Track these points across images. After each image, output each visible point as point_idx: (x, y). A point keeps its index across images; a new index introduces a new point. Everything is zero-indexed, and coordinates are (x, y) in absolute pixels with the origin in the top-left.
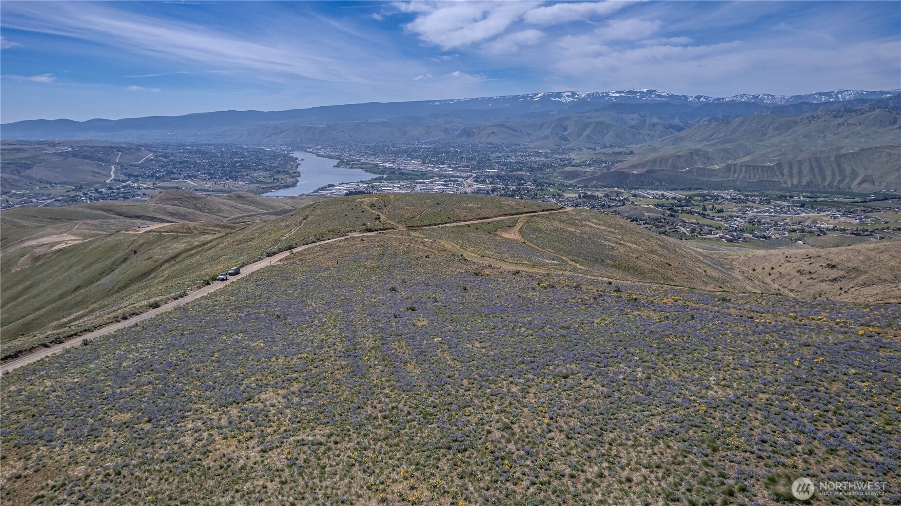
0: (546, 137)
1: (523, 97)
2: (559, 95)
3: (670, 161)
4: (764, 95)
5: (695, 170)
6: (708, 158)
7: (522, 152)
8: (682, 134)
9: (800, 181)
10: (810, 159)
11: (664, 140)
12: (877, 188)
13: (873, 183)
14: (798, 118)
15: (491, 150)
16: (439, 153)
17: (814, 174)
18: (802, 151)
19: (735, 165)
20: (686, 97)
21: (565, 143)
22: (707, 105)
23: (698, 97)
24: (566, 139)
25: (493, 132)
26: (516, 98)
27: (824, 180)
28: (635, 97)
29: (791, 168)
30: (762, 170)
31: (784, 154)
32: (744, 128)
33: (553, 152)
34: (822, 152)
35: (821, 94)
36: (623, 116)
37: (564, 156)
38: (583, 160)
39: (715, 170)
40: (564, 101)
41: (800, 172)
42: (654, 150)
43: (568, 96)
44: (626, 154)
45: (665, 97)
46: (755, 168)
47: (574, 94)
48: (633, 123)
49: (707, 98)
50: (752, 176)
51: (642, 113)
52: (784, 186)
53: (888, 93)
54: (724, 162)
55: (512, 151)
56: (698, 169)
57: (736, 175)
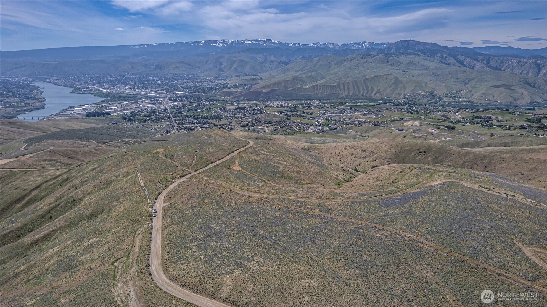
0: (210, 70)
1: (193, 43)
2: (215, 42)
3: (283, 84)
4: (328, 43)
5: (296, 89)
6: (303, 81)
7: (196, 79)
8: (288, 67)
9: (349, 93)
10: (352, 81)
11: (278, 71)
12: (382, 96)
13: (381, 93)
14: (346, 58)
15: (177, 78)
16: (143, 81)
17: (354, 89)
18: (349, 77)
19: (317, 85)
20: (288, 44)
21: (222, 73)
22: (299, 49)
23: (295, 44)
24: (222, 71)
25: (177, 67)
26: (188, 43)
27: (359, 92)
28: (260, 44)
29: (344, 86)
30: (331, 88)
31: (340, 78)
32: (320, 63)
33: (216, 79)
34: (358, 77)
35: (355, 43)
36: (254, 55)
37: (222, 81)
38: (234, 84)
39: (306, 89)
40: (219, 46)
41: (349, 88)
42: (274, 77)
43: (220, 42)
44: (258, 80)
45: (277, 44)
46: (327, 86)
47: (224, 41)
48: (260, 60)
49: (299, 44)
50: (326, 91)
51: (265, 54)
52: (342, 96)
54: (311, 83)
55: (190, 79)
56: (298, 88)
57: (318, 91)
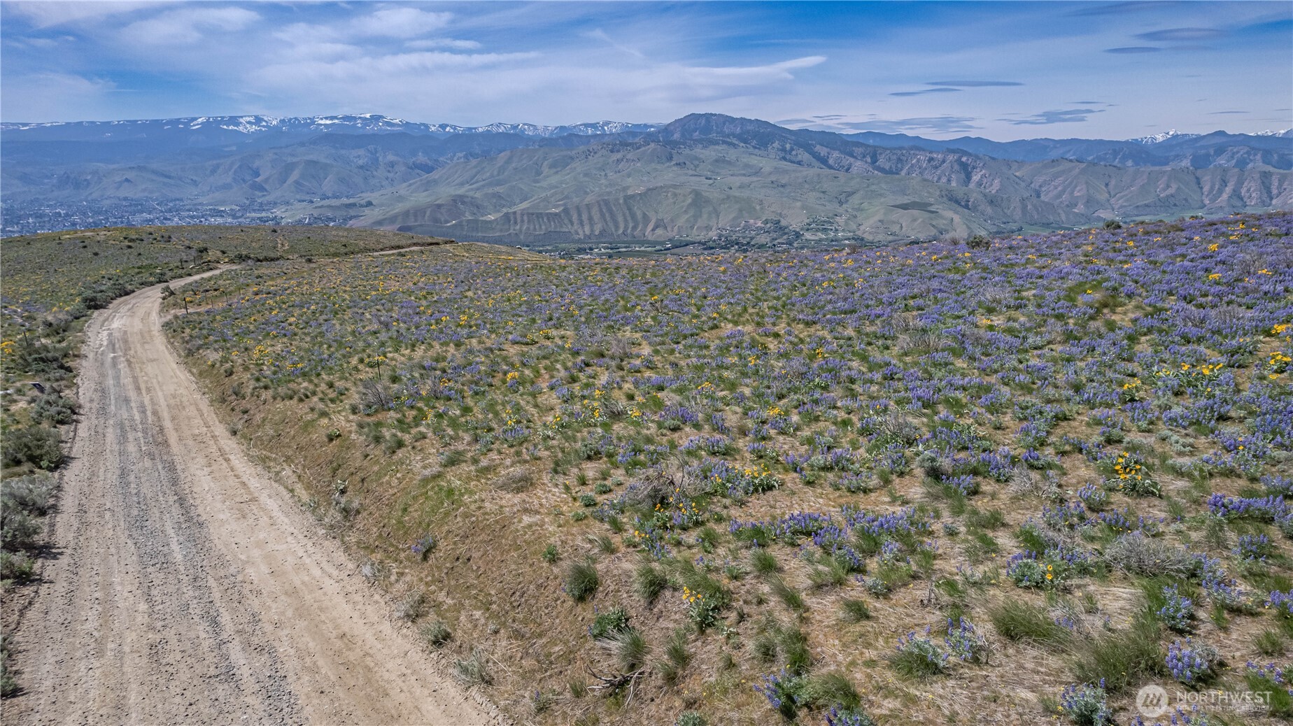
0: (226, 187)
1: (169, 122)
2: (234, 120)
3: (428, 213)
4: (524, 124)
5: (464, 223)
6: (477, 207)
7: (189, 210)
8: (435, 175)
9: (592, 231)
10: (598, 202)
11: (410, 185)
12: (670, 234)
13: (666, 228)
14: (573, 152)
15: (130, 209)
16: (20, 217)
17: (605, 220)
18: (586, 193)
19: (515, 213)
20: (427, 126)
21: (260, 194)
22: (456, 136)
23: (443, 126)
24: (262, 189)
25: (127, 180)
26: (157, 124)
27: (617, 228)
28: (354, 126)
29: (580, 215)
30: (548, 219)
31: (567, 197)
32: (514, 165)
33: (244, 209)
34: (609, 193)
35: (587, 125)
36: (343, 152)
37: (264, 214)
38: (297, 218)
39: (490, 222)
40: (245, 131)
41: (590, 219)
42: (401, 199)
43: (249, 123)
44: (362, 206)
45: (399, 125)
46: (539, 216)
47: (258, 120)
48: (361, 162)
49: (454, 128)
50: (537, 227)
51: (371, 147)
52: (577, 237)
53: (652, 126)
54: (499, 211)
55: (170, 211)
56: (468, 221)
57: (518, 227)
